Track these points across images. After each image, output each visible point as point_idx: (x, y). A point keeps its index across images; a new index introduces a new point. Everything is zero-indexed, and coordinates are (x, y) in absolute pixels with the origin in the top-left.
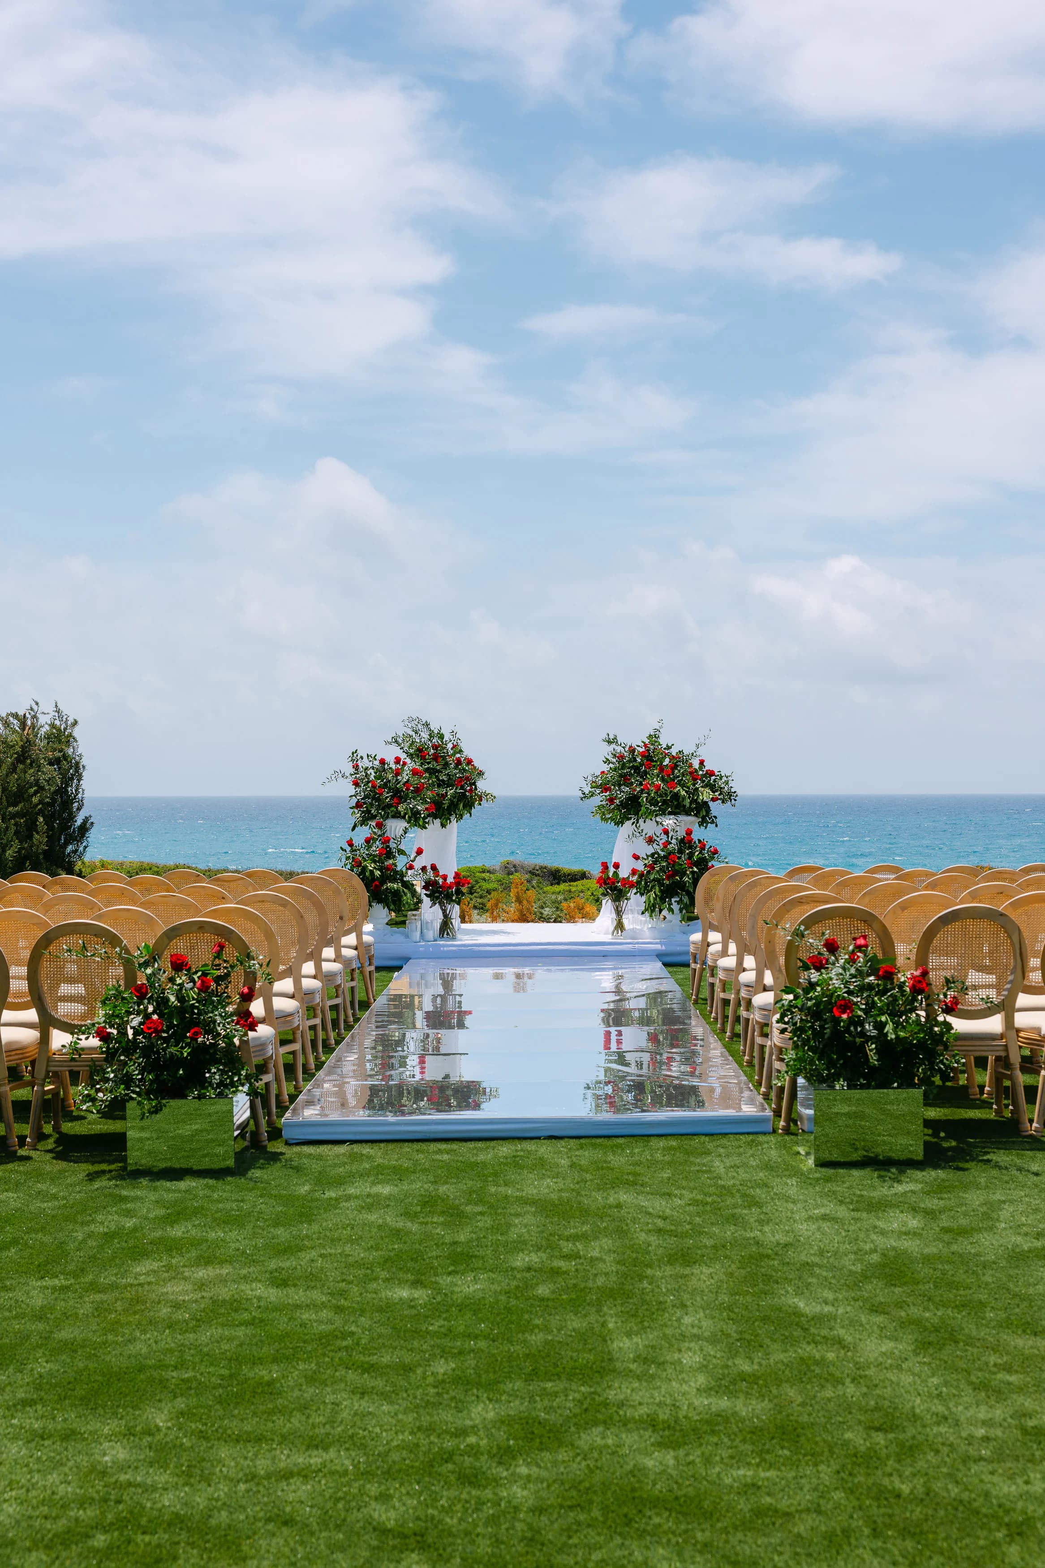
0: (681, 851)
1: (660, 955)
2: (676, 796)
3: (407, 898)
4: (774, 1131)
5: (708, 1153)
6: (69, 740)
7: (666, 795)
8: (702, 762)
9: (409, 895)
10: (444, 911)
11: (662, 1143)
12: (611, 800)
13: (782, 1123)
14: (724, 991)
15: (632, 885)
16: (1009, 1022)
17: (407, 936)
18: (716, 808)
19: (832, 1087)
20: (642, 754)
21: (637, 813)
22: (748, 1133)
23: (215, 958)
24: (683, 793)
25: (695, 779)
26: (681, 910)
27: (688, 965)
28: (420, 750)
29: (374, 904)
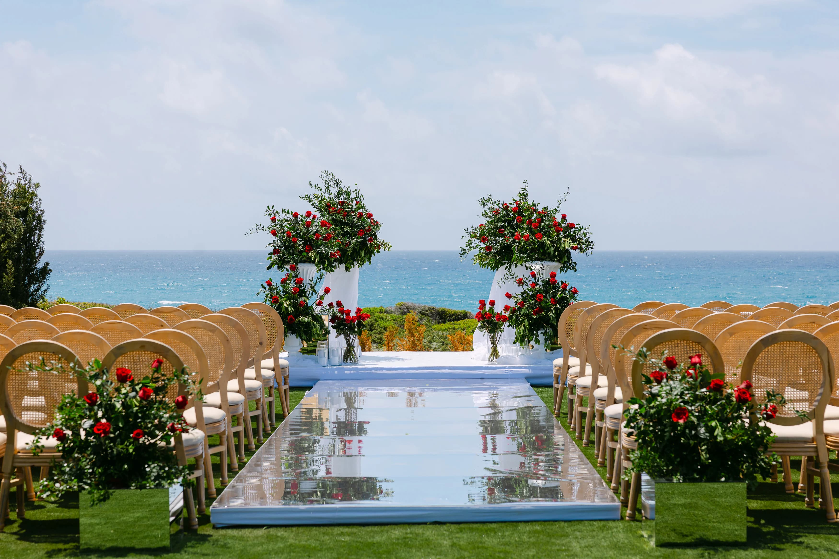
0: (546, 292)
1: (528, 378)
2: (543, 245)
3: (316, 329)
4: (622, 518)
5: (567, 535)
6: (33, 196)
7: (534, 244)
8: (564, 217)
9: (318, 327)
10: (348, 341)
11: (528, 528)
12: (488, 248)
13: (629, 512)
14: (581, 405)
15: (505, 319)
16: (819, 428)
17: (317, 361)
18: (575, 255)
19: (671, 481)
20: (514, 210)
21: (509, 260)
22: (601, 520)
23: (155, 372)
24: (548, 242)
25: (558, 231)
26: (546, 340)
27: (551, 386)
28: (328, 206)
29: (289, 334)
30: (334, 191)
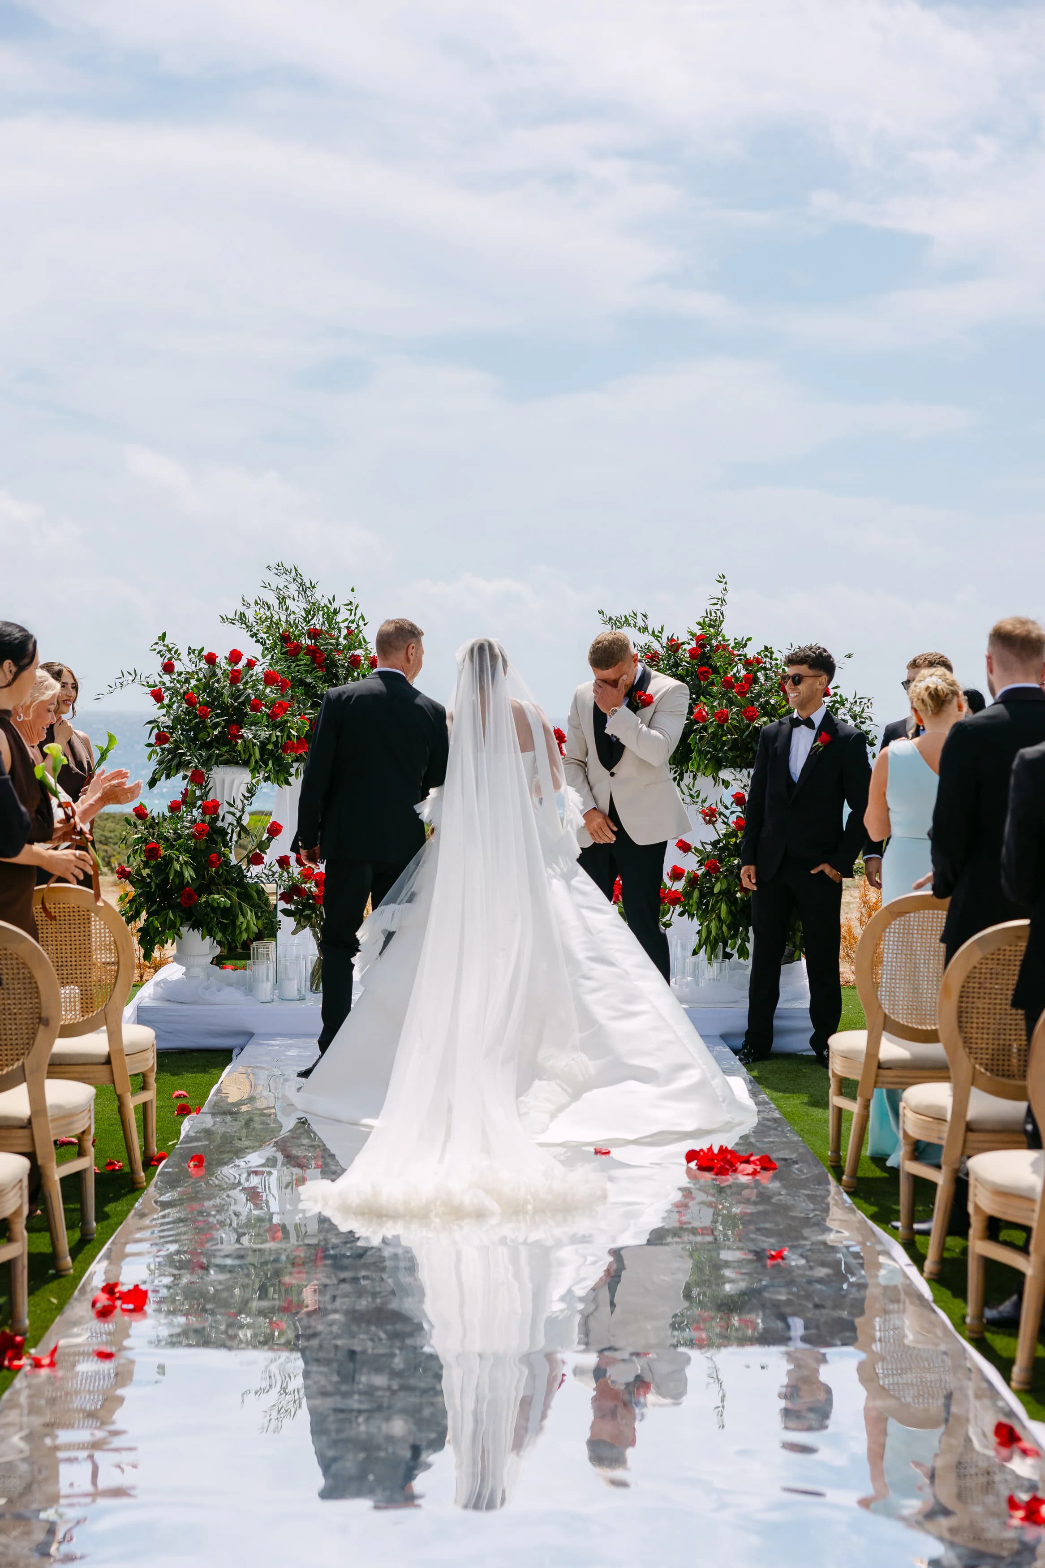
1: (723, 1035)
7: (739, 730)
9: (252, 912)
20: (691, 654)
28: (285, 638)
29: (184, 930)
30: (298, 607)
